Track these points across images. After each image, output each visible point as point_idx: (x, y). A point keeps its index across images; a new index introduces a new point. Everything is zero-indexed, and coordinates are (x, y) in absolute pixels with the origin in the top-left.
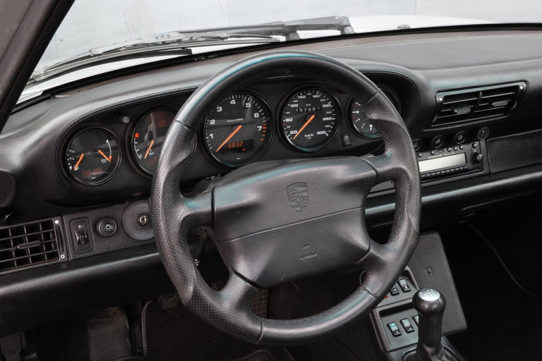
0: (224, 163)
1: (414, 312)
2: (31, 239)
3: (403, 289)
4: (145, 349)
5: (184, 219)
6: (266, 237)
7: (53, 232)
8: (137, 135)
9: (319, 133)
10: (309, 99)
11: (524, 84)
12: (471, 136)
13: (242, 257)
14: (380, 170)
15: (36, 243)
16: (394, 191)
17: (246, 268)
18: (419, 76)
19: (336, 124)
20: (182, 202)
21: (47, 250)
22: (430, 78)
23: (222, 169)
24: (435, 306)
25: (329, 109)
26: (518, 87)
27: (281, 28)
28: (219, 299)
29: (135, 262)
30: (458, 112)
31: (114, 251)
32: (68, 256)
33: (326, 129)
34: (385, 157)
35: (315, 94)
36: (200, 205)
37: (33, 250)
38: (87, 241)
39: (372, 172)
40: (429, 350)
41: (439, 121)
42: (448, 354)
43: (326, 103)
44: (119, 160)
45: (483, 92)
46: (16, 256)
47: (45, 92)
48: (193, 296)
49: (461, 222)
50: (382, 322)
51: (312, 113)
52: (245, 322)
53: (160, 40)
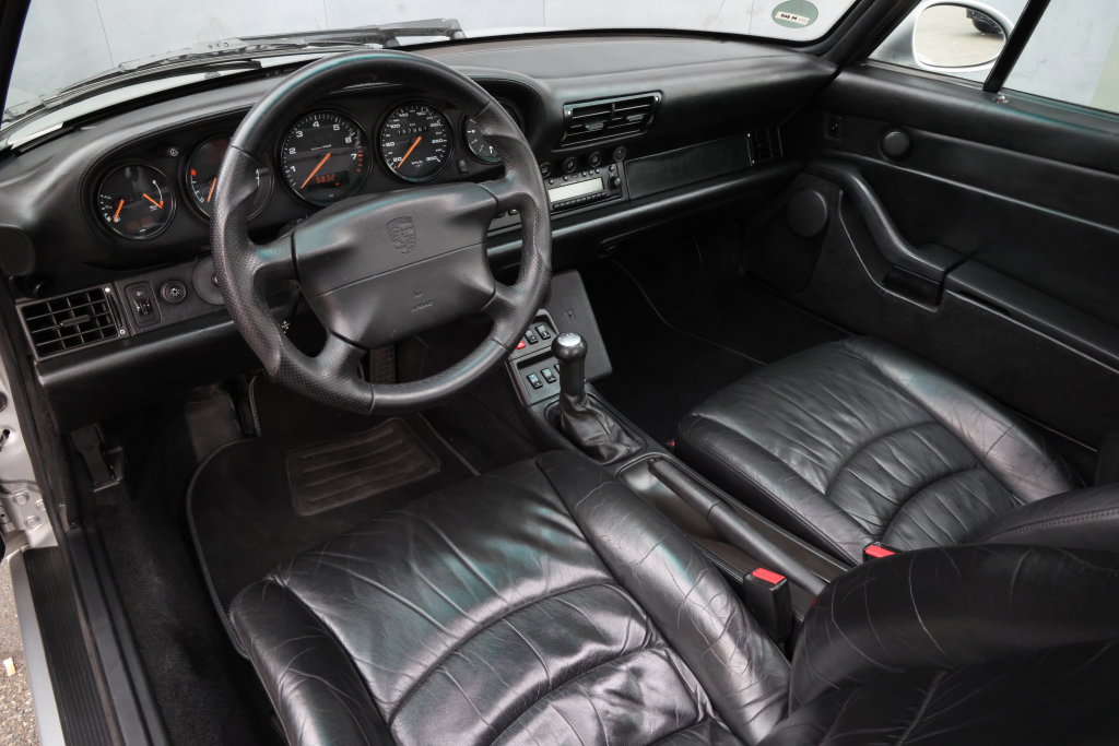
0: (311, 201)
1: (554, 361)
2: (78, 313)
3: (542, 336)
4: (258, 429)
5: (258, 271)
6: (367, 286)
7: (105, 303)
8: (193, 172)
9: (429, 159)
10: (412, 118)
11: (659, 94)
12: (607, 158)
13: (339, 313)
14: (501, 196)
15: (85, 318)
16: (519, 226)
17: (346, 327)
18: (543, 85)
19: (449, 146)
20: (253, 250)
21: (102, 325)
22: (555, 88)
23: (309, 208)
24: (576, 352)
25: (438, 129)
26: (652, 98)
27: (375, 34)
28: (316, 367)
29: (214, 331)
30: (591, 127)
31: (188, 321)
32: (128, 330)
33: (438, 154)
34: (506, 181)
35: (419, 110)
36: (277, 253)
37: (84, 327)
38: (150, 310)
39: (491, 200)
40: (572, 399)
41: (569, 140)
42: (593, 401)
43: (435, 121)
44: (173, 205)
45: (616, 103)
46: (63, 335)
47: (66, 124)
48: (281, 365)
49: (602, 256)
50: (520, 375)
51: (418, 134)
52: (352, 390)
53: (215, 50)
